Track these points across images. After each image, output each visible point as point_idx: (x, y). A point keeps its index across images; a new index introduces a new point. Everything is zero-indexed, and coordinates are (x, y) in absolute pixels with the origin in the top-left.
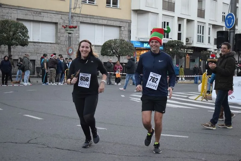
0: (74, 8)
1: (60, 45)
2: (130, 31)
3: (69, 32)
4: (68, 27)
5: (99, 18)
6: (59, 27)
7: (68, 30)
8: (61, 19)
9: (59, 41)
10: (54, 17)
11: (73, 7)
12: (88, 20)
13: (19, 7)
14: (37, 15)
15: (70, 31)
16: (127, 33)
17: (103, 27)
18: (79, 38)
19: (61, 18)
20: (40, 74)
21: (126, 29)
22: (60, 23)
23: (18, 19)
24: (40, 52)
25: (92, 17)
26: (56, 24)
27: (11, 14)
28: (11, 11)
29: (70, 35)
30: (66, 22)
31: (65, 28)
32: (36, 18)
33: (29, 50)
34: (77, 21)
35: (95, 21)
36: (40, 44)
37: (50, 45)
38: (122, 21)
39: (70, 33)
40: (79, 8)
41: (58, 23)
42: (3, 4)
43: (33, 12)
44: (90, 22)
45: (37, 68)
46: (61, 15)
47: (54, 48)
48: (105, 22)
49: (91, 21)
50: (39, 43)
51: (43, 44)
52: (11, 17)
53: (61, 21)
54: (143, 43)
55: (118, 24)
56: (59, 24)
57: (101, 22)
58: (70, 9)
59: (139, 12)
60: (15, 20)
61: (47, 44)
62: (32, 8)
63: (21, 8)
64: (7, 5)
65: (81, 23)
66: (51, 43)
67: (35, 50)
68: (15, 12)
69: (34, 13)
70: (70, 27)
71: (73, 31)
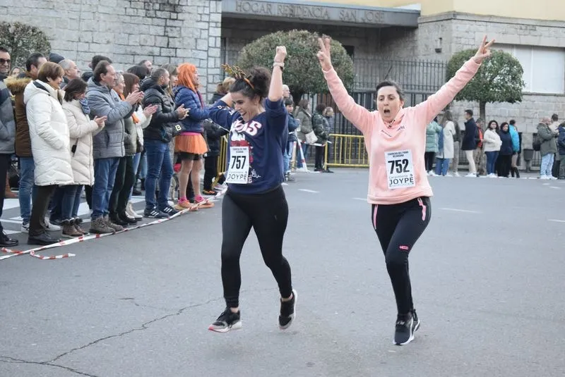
10: (564, 35)
13: (490, 16)
14: (527, 32)
20: (530, 164)
24: (532, 116)
27: (474, 32)
28: (474, 26)
32: (524, 41)
33: (509, 112)
36: (533, 98)
37: (553, 98)
42: (459, 14)
43: (519, 26)
45: (525, 150)
47: (563, 105)
50: (531, 95)
51: (539, 97)
52: (474, 39)
61: (547, 98)
62: (517, 19)
63: (495, 20)
64: (466, 14)
66: (555, 95)
67: (521, 112)
68: (483, 28)
69: (521, 29)
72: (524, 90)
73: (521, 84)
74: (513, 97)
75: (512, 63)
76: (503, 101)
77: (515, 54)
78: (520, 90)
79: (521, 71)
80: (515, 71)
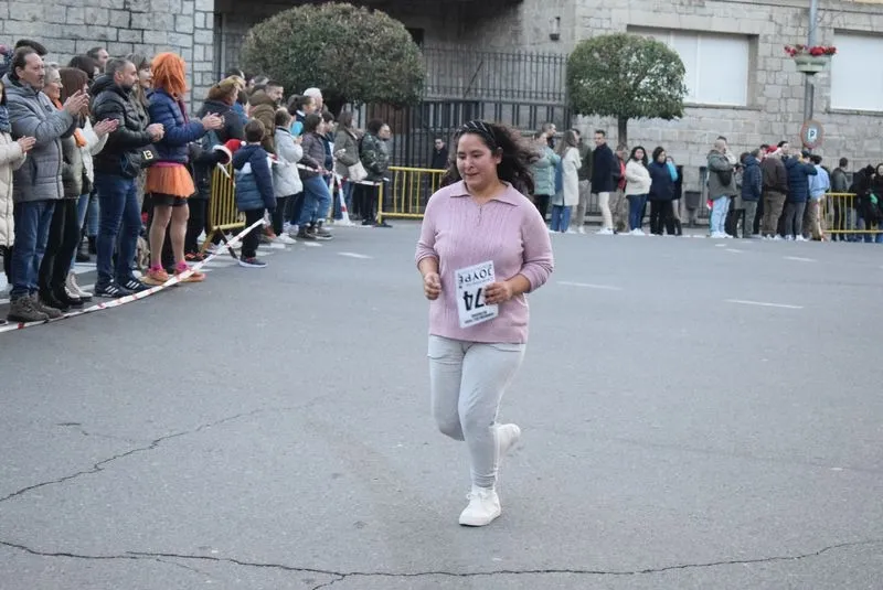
1: (764, 115)
3: (808, 68)
4: (803, 51)
6: (763, 48)
7: (804, 63)
8: (767, 25)
9: (761, 101)
10: (748, 15)
12: (863, 23)
14: (691, 10)
15: (813, 64)
18: (829, 86)
19: (771, 19)
20: (696, 215)
22: (766, 37)
23: (630, 27)
24: (698, 140)
25: (875, 9)
26: (751, 38)
27: (610, 9)
29: (811, 79)
30: (784, 31)
31: (794, 53)
32: (686, 23)
33: (663, 133)
34: (823, 28)
36: (699, 112)
37: (731, 113)
39: (813, 73)
41: (757, 36)
44: (869, 29)
45: (687, 193)
46: (768, 8)
47: (745, 123)
49: (871, 26)
50: (697, 107)
51: (708, 110)
52: (610, 19)
53: (770, 30)
56: (761, 38)
60: (622, 30)
61: (720, 112)
65: (839, 32)
66: (734, 108)
67: (681, 133)
68: (622, 2)
69: (682, 4)
70: (814, 53)
71: (822, 64)
72: (686, 100)
73: (682, 89)
74: (670, 110)
75: (670, 58)
76: (654, 117)
77: (672, 44)
78: (681, 99)
79: (681, 70)
80: (673, 70)
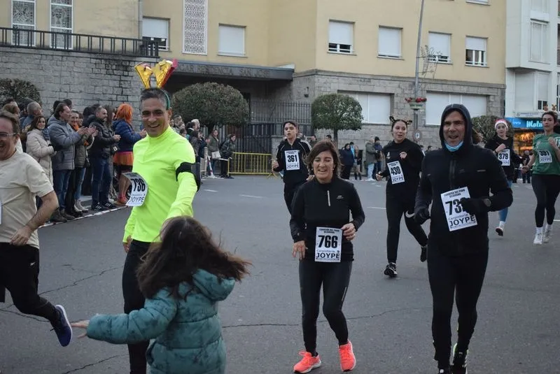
0: (423, 73)
2: (503, 103)
3: (415, 107)
4: (413, 100)
5: (455, 83)
6: (396, 99)
7: (413, 105)
8: (398, 89)
10: (389, 85)
11: (421, 70)
12: (439, 88)
13: (341, 73)
14: (365, 83)
15: (417, 105)
16: (498, 105)
17: (461, 97)
18: (425, 115)
19: (399, 87)
21: (498, 99)
22: (397, 94)
23: (339, 91)
25: (444, 82)
26: (391, 95)
27: (330, 84)
28: (330, 79)
29: (416, 112)
30: (406, 92)
31: (409, 101)
32: (363, 89)
33: (353, 136)
34: (421, 90)
35: (450, 89)
36: (369, 127)
37: (382, 127)
38: (490, 87)
39: (417, 110)
40: (432, 71)
41: (393, 94)
42: (320, 71)
43: (359, 79)
44: (441, 91)
46: (398, 82)
48: (464, 90)
49: (442, 89)
50: (368, 125)
52: (330, 87)
53: (398, 91)
54: (525, 120)
55: (484, 91)
56: (395, 95)
57: (457, 89)
58: (417, 73)
59: (518, 71)
60: (336, 92)
61: (379, 127)
62: (356, 74)
63: (343, 75)
64: (325, 71)
65: (429, 92)
66: (384, 125)
67: (361, 136)
68: (335, 81)
69: (361, 81)
70: (418, 101)
71: (421, 106)
72: (363, 122)
73: (361, 117)
74: (356, 126)
75: (355, 104)
76: (349, 129)
77: (357, 98)
78: (360, 121)
79: (360, 109)
80: (357, 109)
